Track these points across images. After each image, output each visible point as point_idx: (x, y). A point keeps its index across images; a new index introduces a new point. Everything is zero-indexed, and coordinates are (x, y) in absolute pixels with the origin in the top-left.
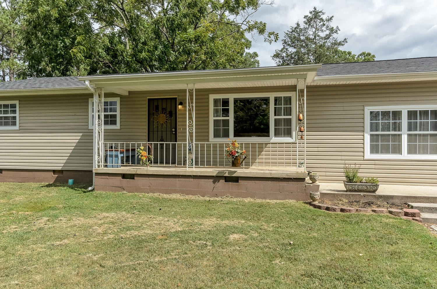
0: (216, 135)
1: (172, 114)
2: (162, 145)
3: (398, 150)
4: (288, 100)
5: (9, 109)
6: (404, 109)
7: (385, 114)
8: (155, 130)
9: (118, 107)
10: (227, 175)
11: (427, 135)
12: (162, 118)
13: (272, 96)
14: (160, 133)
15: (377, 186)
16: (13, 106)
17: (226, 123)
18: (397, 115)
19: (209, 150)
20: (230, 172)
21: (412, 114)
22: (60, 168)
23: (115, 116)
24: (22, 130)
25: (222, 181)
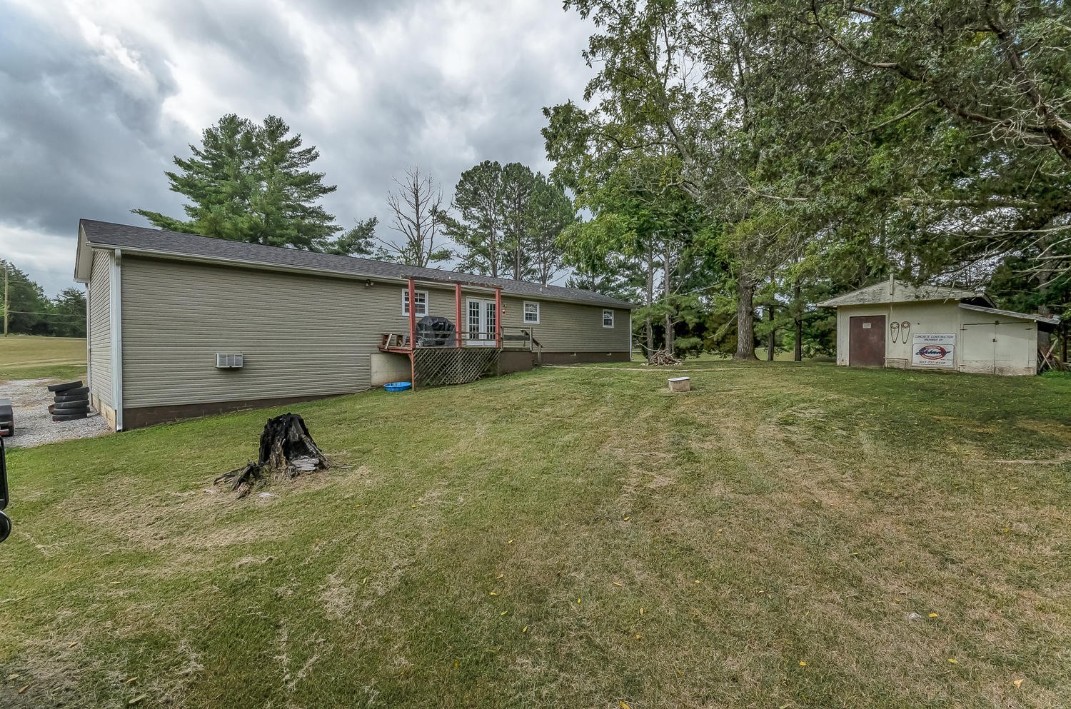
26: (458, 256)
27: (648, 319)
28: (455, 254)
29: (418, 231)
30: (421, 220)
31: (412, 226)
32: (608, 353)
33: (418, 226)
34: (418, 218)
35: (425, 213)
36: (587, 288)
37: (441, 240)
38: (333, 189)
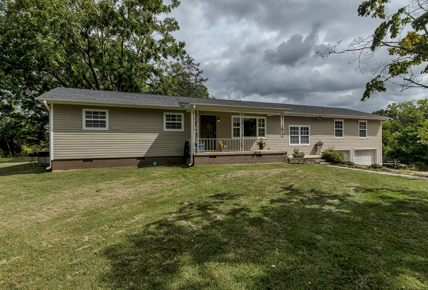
0: (234, 136)
1: (214, 124)
2: (209, 140)
3: (298, 142)
4: (263, 120)
5: (99, 115)
6: (300, 126)
7: (294, 128)
8: (205, 132)
9: (183, 118)
10: (258, 153)
11: (305, 136)
12: (209, 126)
13: (257, 118)
14: (207, 134)
15: (304, 155)
16: (104, 113)
17: (238, 130)
18: (298, 128)
19: (232, 143)
20: (259, 152)
21: (302, 128)
22: (143, 156)
23: (180, 124)
24: (111, 130)
25: (255, 156)
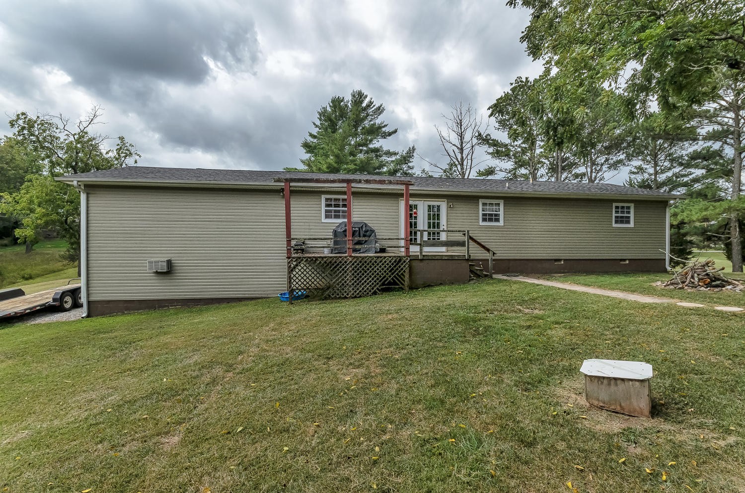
26: (501, 170)
27: (733, 215)
28: (498, 169)
29: (462, 153)
30: (464, 145)
31: (457, 151)
32: (625, 260)
33: (461, 150)
34: (462, 143)
35: (467, 136)
36: (650, 187)
37: (483, 158)
38: (395, 131)
